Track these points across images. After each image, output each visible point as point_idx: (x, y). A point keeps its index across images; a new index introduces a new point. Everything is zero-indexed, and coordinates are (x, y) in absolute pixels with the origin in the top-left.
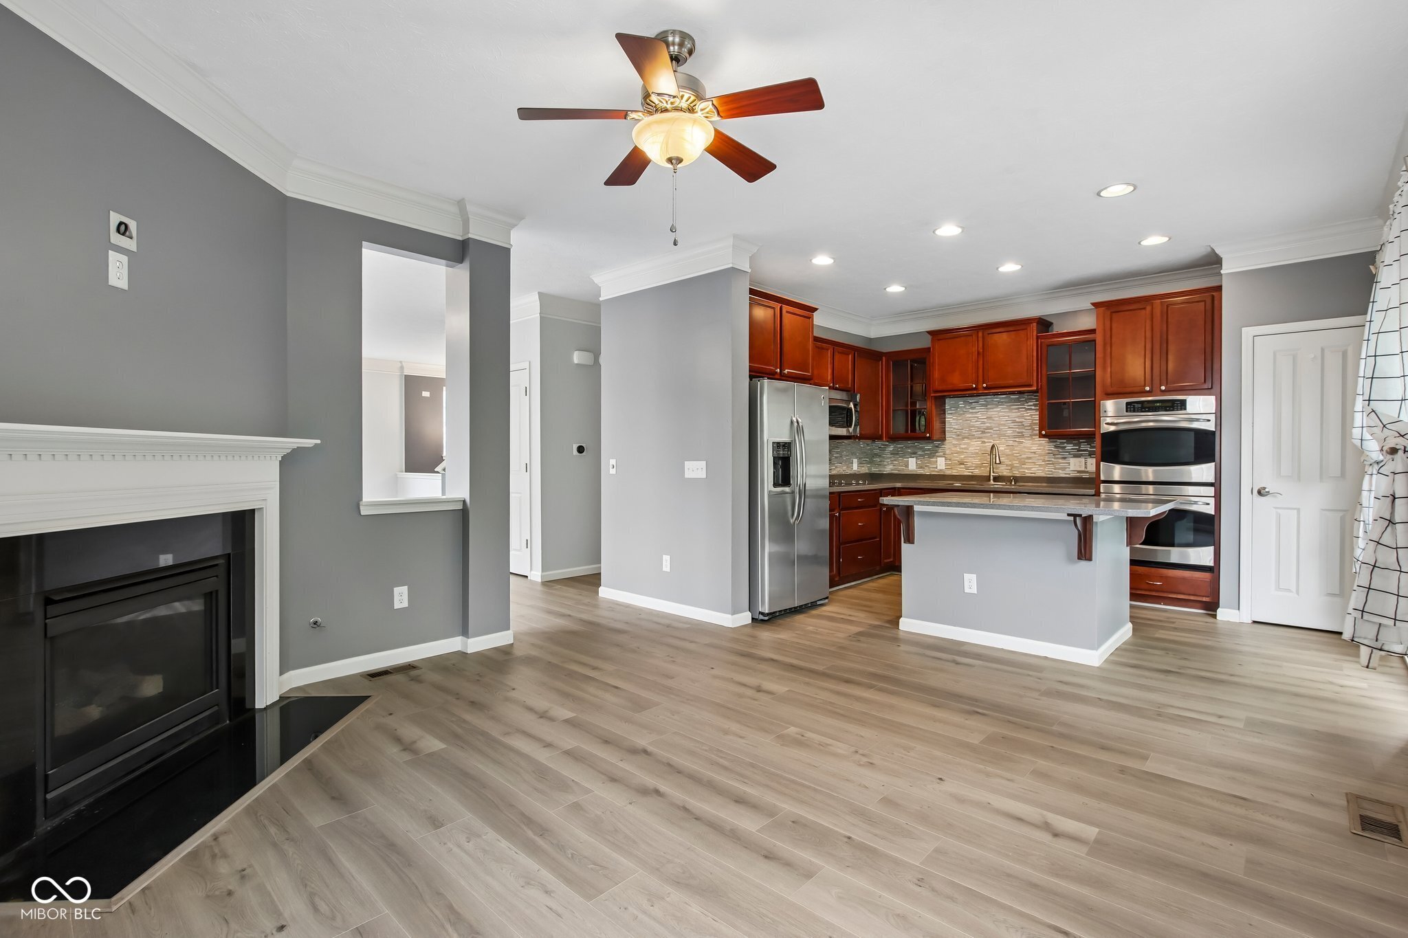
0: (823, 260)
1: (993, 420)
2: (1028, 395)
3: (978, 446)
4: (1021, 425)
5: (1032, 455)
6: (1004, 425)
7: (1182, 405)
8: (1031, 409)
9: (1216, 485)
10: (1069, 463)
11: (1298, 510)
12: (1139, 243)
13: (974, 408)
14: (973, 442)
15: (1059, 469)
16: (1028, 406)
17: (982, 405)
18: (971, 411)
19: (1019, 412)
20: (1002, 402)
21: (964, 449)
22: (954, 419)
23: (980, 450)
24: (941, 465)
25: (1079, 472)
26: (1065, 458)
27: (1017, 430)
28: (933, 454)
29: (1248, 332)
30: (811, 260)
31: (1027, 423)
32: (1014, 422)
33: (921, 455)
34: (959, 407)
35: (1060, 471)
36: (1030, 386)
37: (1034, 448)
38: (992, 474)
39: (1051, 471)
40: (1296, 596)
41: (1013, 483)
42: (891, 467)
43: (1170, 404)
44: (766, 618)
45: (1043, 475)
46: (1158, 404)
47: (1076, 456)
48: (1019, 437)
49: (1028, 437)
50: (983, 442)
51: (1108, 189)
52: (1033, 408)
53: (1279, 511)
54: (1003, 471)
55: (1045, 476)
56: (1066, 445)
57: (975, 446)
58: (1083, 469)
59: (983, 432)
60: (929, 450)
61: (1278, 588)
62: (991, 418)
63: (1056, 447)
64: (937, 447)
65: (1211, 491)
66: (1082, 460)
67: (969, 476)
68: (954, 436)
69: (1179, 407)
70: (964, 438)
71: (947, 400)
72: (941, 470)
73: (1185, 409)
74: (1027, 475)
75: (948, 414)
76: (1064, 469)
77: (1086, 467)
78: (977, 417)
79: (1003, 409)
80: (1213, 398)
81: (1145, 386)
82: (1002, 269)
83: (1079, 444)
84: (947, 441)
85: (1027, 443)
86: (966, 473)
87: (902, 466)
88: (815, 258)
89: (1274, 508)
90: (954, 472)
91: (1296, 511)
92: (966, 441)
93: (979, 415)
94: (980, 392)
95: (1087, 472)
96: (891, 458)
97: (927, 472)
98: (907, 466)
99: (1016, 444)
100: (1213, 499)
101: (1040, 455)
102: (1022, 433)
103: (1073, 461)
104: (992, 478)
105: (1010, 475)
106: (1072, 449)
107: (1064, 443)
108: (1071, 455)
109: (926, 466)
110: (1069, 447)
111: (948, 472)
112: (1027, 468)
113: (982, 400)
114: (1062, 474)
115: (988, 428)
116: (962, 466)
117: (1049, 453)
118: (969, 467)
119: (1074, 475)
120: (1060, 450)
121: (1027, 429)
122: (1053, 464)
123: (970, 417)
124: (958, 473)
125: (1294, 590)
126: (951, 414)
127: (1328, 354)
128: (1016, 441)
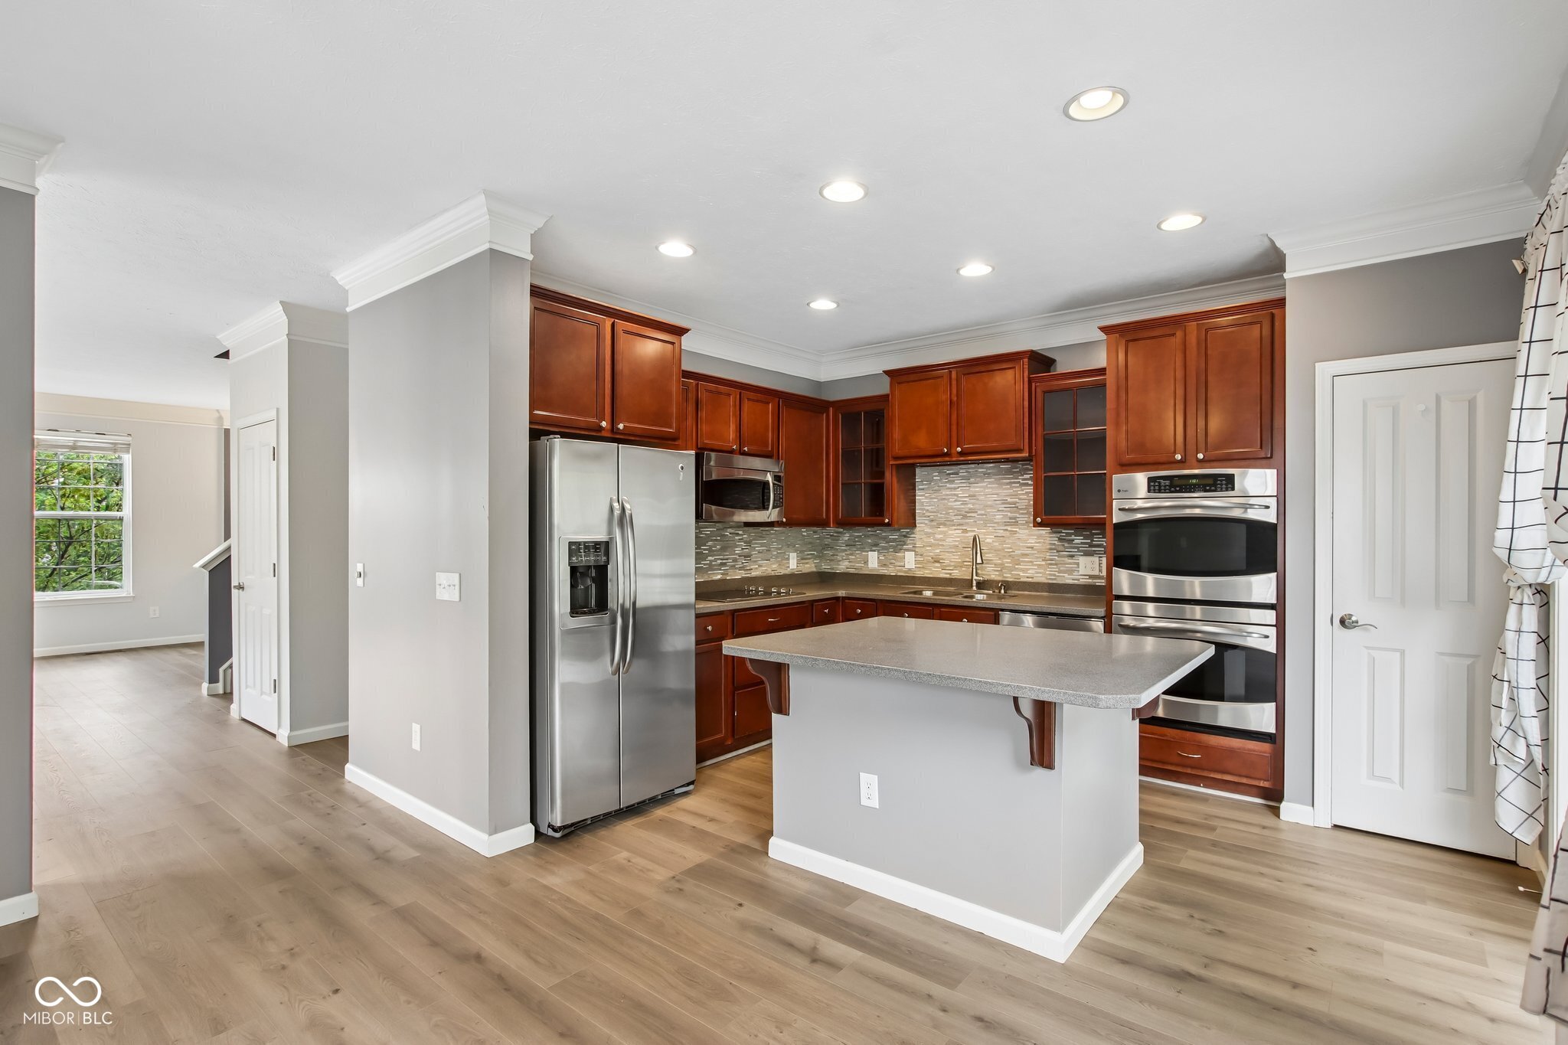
0: (676, 249)
1: (978, 499)
2: (1023, 465)
3: (958, 537)
4: (1015, 507)
5: (1029, 551)
6: (991, 506)
7: (1229, 482)
8: (1023, 485)
9: (1279, 607)
10: (1078, 564)
11: (1403, 653)
12: (1159, 227)
13: (952, 482)
14: (951, 530)
15: (1064, 572)
17: (963, 478)
18: (948, 485)
19: (1012, 488)
20: (989, 474)
21: (940, 540)
22: (926, 497)
23: (958, 542)
24: (908, 562)
25: (1091, 577)
26: (1072, 556)
27: (1009, 514)
28: (899, 546)
29: (1324, 370)
30: (657, 248)
31: (1018, 505)
32: (1005, 502)
33: (884, 548)
34: (932, 480)
35: (1066, 575)
36: (1019, 451)
37: (1032, 541)
38: (975, 577)
39: (1055, 575)
40: (1400, 788)
41: (1003, 591)
42: (846, 563)
43: (1210, 481)
44: (558, 835)
45: (1043, 580)
46: (1194, 481)
47: (1087, 554)
48: (1011, 524)
49: (1023, 524)
50: (965, 531)
52: (1025, 482)
53: (1374, 653)
54: (991, 573)
55: (1047, 581)
56: (1073, 537)
57: (954, 536)
58: (1096, 573)
59: (965, 517)
60: (894, 540)
61: (1372, 775)
62: (974, 496)
63: (1060, 540)
64: (905, 536)
65: (1270, 616)
66: (1096, 559)
67: (946, 579)
68: (926, 522)
69: (1224, 486)
70: (939, 524)
71: (918, 470)
72: (910, 570)
73: (1233, 489)
74: (1022, 580)
75: (919, 489)
76: (1070, 572)
77: (1098, 571)
78: (955, 495)
79: (990, 483)
80: (1273, 472)
81: (1175, 453)
82: (964, 272)
83: (1091, 537)
84: (917, 529)
85: (1019, 533)
86: (944, 574)
87: (859, 562)
88: (663, 243)
89: (1367, 648)
90: (927, 573)
91: (1398, 654)
92: (942, 529)
93: (958, 492)
94: (954, 459)
95: (1101, 577)
96: (846, 550)
97: (891, 571)
98: (866, 562)
99: (1008, 533)
100: (1275, 628)
101: (1040, 551)
102: (1015, 518)
103: (1083, 561)
104: (974, 582)
105: (1000, 579)
106: (1082, 543)
107: (1070, 535)
108: (1080, 551)
109: (891, 563)
110: (1078, 540)
111: (919, 573)
112: (1023, 570)
113: (963, 471)
114: (1068, 579)
115: (971, 511)
116: (937, 565)
117: (1051, 549)
118: (946, 566)
119: (1084, 581)
120: (1066, 545)
121: (1022, 514)
122: (1056, 564)
123: (947, 495)
124: (931, 574)
125: (1397, 779)
126: (923, 489)
127: (1446, 405)
128: (1007, 530)
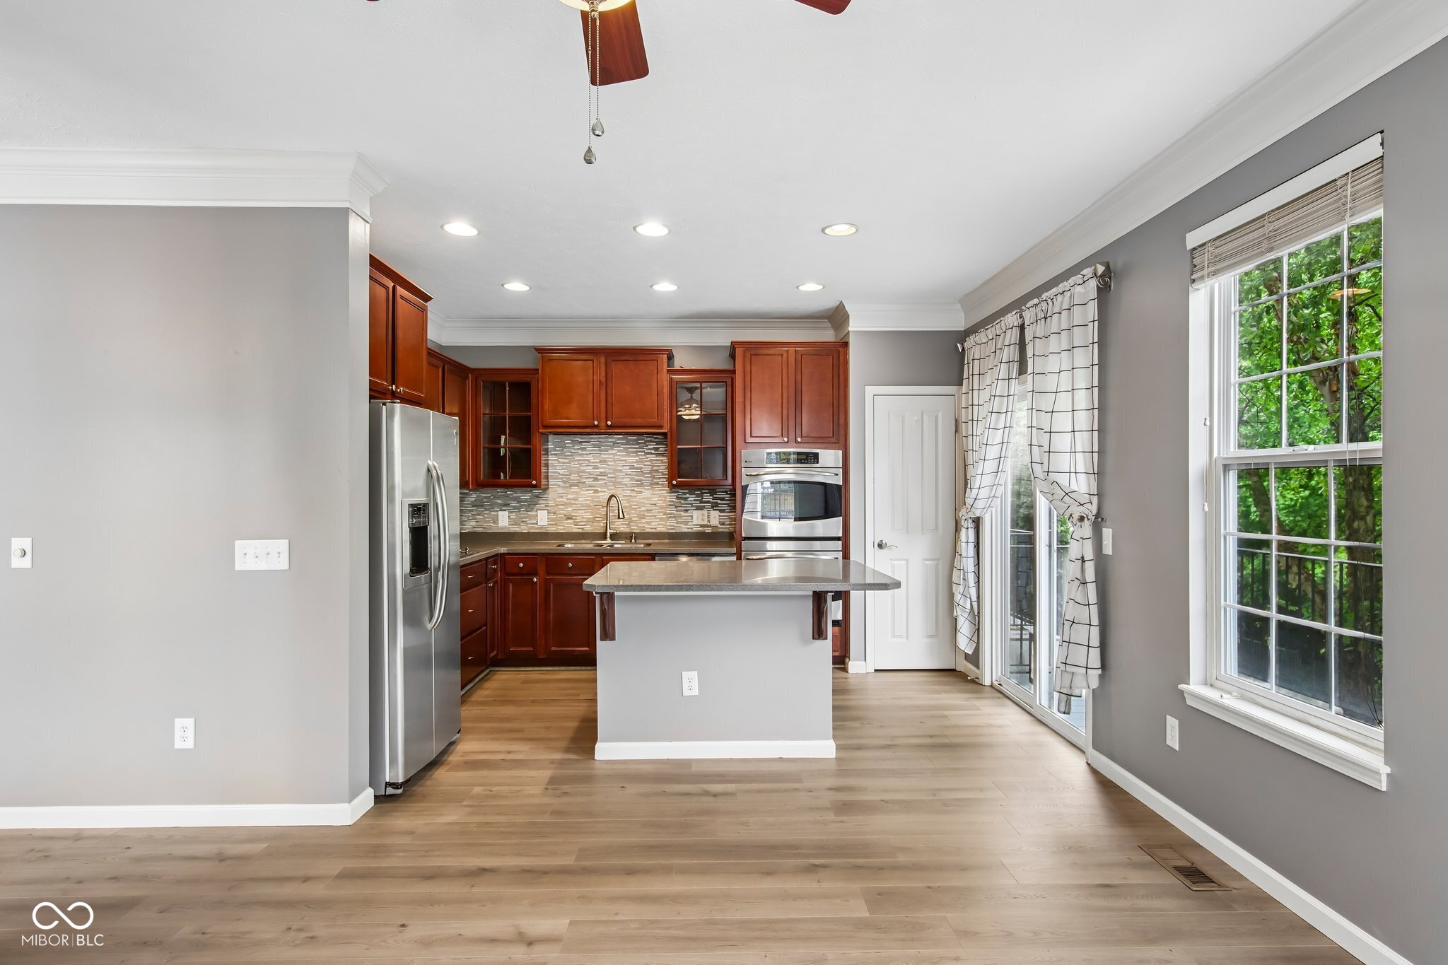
0: (460, 228)
1: (608, 465)
2: (647, 437)
3: (590, 496)
4: (640, 471)
5: (653, 507)
6: (621, 471)
7: (816, 458)
8: (651, 453)
9: (845, 539)
10: (692, 516)
11: (907, 561)
12: (798, 287)
13: (585, 449)
14: (583, 491)
15: (681, 523)
16: (648, 449)
17: (595, 446)
18: (580, 452)
19: (637, 456)
20: (618, 443)
21: (573, 499)
22: (559, 462)
23: (593, 501)
24: (542, 520)
25: (702, 526)
26: (687, 511)
27: (636, 477)
28: (531, 505)
29: (870, 390)
30: (442, 227)
31: (647, 469)
32: (632, 467)
33: (515, 508)
34: (565, 447)
35: (683, 526)
36: (661, 427)
37: (655, 499)
38: (609, 531)
39: (673, 526)
40: (906, 641)
41: (633, 541)
42: (473, 523)
43: (804, 457)
44: (399, 791)
45: (664, 530)
46: (793, 456)
47: (698, 508)
48: (638, 486)
50: (596, 491)
51: (833, 227)
52: (653, 452)
53: (894, 562)
54: (620, 526)
55: (667, 531)
56: (688, 496)
57: (585, 496)
58: (705, 522)
59: (596, 479)
60: (526, 501)
61: (894, 636)
62: (605, 461)
63: (678, 498)
64: (537, 497)
65: (840, 545)
66: (705, 512)
67: (580, 533)
68: (559, 483)
69: (813, 460)
70: (572, 485)
71: (550, 437)
72: (542, 527)
73: (818, 463)
74: (648, 531)
75: (551, 455)
76: (686, 523)
77: (709, 521)
78: (589, 461)
79: (619, 451)
80: (840, 452)
81: (782, 436)
82: (658, 287)
83: (701, 495)
84: (550, 490)
85: (647, 493)
86: (575, 529)
87: (488, 522)
88: (448, 223)
89: (890, 560)
90: (560, 529)
91: (905, 562)
92: (575, 489)
93: (590, 458)
94: (603, 431)
95: (710, 526)
96: (472, 511)
97: (524, 529)
98: (496, 521)
99: (634, 494)
100: (841, 552)
101: (661, 507)
102: (640, 481)
103: (696, 514)
104: (608, 535)
105: (627, 530)
106: (694, 500)
107: (684, 494)
108: (694, 506)
109: (522, 522)
110: (692, 498)
111: (552, 529)
112: (647, 523)
113: (594, 440)
114: (684, 529)
115: (602, 474)
116: (571, 521)
117: (670, 505)
118: (579, 522)
119: (696, 529)
120: (682, 502)
121: (647, 477)
122: (674, 517)
123: (579, 460)
124: (564, 529)
125: (905, 636)
126: (556, 455)
127: (925, 417)
128: (634, 490)
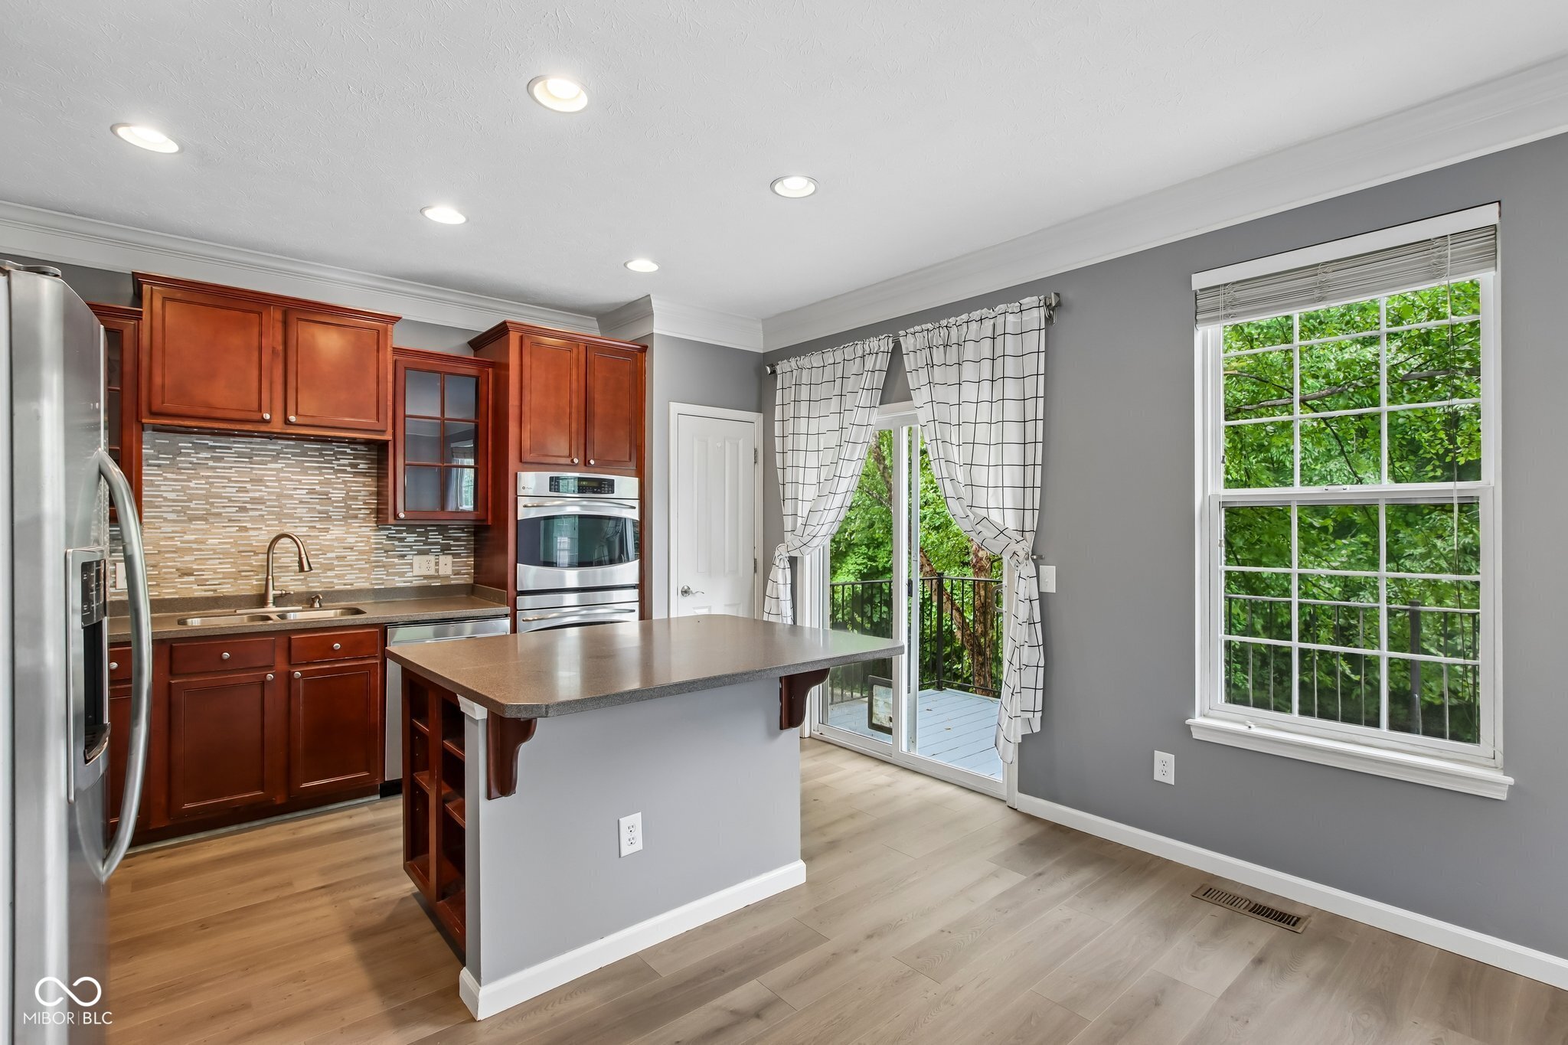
1: (267, 487)
3: (231, 537)
4: (325, 498)
5: (347, 553)
6: (291, 497)
7: (610, 486)
8: (345, 472)
9: (641, 585)
10: (411, 564)
11: (710, 608)
13: (220, 459)
14: (217, 528)
15: (395, 574)
16: (339, 465)
17: (240, 455)
18: (211, 463)
19: (321, 474)
20: (287, 453)
21: (195, 542)
22: (166, 479)
23: (235, 544)
25: (426, 577)
26: (403, 556)
27: (318, 507)
29: (675, 407)
31: (337, 495)
32: (311, 492)
34: (180, 453)
35: (397, 578)
36: (380, 431)
37: (351, 540)
38: (271, 591)
39: (381, 579)
41: (317, 605)
43: (594, 484)
45: (366, 585)
46: (584, 483)
47: (421, 553)
48: (321, 520)
49: (340, 520)
50: (246, 529)
52: (349, 469)
54: (290, 582)
55: (371, 587)
56: (405, 535)
57: (218, 537)
58: (432, 572)
59: (243, 509)
62: (261, 481)
63: (389, 538)
66: (432, 558)
67: (211, 597)
68: (167, 515)
69: (606, 489)
70: (191, 519)
71: (148, 436)
73: (613, 492)
74: (337, 588)
75: (148, 465)
76: (402, 574)
77: (437, 571)
79: (288, 466)
80: (636, 480)
82: (430, 216)
83: (425, 534)
85: (336, 531)
86: (198, 592)
89: (694, 607)
92: (200, 525)
93: (232, 474)
95: (437, 577)
100: (638, 603)
101: (361, 553)
102: (326, 512)
103: (417, 560)
104: (271, 599)
105: (302, 588)
106: (415, 541)
107: (398, 532)
108: (414, 550)
110: (411, 538)
112: (337, 576)
113: (240, 446)
114: (399, 583)
115: (254, 501)
116: (192, 578)
117: (377, 549)
118: (207, 580)
119: (416, 583)
120: (396, 543)
121: (337, 507)
122: (384, 566)
123: (210, 477)
126: (159, 466)
127: (727, 443)
128: (314, 527)
